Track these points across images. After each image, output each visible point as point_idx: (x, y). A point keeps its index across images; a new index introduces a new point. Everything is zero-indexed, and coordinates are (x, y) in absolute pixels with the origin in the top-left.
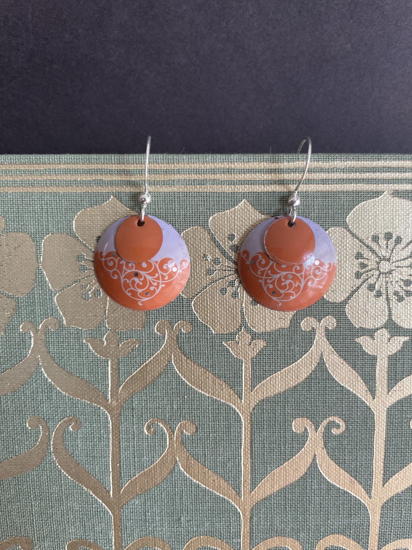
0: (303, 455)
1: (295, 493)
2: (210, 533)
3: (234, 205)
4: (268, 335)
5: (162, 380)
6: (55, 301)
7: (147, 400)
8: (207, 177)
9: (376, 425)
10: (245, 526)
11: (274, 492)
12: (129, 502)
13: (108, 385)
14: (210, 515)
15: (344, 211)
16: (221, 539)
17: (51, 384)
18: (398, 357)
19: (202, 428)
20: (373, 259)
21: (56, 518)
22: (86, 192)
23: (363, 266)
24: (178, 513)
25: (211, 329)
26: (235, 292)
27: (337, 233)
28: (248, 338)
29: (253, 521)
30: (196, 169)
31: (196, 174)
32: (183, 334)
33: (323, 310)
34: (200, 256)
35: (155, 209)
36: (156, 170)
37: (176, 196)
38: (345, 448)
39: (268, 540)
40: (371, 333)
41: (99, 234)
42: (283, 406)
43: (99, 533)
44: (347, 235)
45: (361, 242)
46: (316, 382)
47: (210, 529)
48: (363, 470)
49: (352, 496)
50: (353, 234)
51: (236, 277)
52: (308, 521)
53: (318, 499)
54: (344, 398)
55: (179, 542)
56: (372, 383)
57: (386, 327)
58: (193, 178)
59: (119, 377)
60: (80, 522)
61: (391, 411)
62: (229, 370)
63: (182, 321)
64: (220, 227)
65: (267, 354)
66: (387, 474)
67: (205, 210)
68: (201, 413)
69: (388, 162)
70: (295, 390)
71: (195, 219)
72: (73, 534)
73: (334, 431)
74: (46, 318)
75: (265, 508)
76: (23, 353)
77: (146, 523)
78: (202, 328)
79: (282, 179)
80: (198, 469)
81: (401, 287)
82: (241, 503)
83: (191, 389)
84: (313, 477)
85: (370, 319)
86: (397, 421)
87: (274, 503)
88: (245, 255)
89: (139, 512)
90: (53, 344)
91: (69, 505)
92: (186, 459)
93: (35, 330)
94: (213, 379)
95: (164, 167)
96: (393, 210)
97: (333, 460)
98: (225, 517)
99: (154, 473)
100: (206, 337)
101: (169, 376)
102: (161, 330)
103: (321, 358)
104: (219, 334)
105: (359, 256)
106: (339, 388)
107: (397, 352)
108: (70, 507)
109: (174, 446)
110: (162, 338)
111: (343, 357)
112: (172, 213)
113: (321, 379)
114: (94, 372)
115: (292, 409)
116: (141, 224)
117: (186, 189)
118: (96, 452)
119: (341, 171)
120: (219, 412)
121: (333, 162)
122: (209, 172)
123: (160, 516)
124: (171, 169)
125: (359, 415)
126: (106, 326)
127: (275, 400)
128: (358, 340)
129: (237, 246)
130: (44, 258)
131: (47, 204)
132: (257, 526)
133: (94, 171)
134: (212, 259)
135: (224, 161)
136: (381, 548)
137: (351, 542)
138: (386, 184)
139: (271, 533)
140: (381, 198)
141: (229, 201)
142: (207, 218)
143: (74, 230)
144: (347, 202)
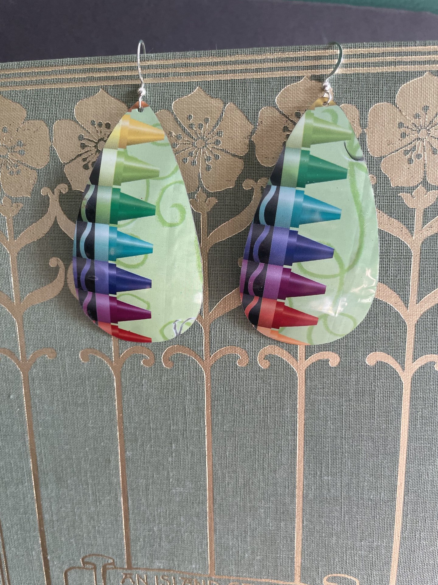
1: (241, 313)
2: (181, 342)
3: (190, 92)
4: (218, 194)
6: (65, 170)
8: (170, 70)
10: (205, 338)
11: (226, 312)
16: (188, 347)
17: (65, 233)
22: (82, 87)
26: (194, 161)
27: (268, 111)
28: (204, 196)
29: (211, 334)
30: (161, 65)
31: (162, 68)
33: (259, 173)
34: (167, 133)
37: (147, 86)
39: (223, 348)
41: (93, 119)
43: (102, 343)
44: (276, 113)
45: (287, 118)
47: (181, 340)
50: (280, 111)
51: (194, 148)
52: (252, 334)
55: (159, 349)
58: (159, 72)
64: (180, 110)
67: (169, 97)
69: (307, 52)
70: (239, 235)
71: (162, 104)
72: (85, 345)
74: (59, 183)
75: (220, 325)
79: (226, 70)
82: (202, 320)
87: (226, 321)
90: (64, 204)
93: (52, 193)
98: (191, 331)
105: (285, 128)
115: (238, 250)
119: (270, 61)
121: (264, 54)
122: (171, 66)
129: (194, 124)
130: (55, 139)
131: (55, 97)
132: (214, 338)
133: (88, 70)
134: (175, 135)
135: (181, 57)
136: (307, 358)
137: (284, 353)
138: (306, 70)
139: (224, 342)
140: (302, 82)
141: (187, 89)
142: (171, 102)
143: (75, 116)
144: (276, 86)
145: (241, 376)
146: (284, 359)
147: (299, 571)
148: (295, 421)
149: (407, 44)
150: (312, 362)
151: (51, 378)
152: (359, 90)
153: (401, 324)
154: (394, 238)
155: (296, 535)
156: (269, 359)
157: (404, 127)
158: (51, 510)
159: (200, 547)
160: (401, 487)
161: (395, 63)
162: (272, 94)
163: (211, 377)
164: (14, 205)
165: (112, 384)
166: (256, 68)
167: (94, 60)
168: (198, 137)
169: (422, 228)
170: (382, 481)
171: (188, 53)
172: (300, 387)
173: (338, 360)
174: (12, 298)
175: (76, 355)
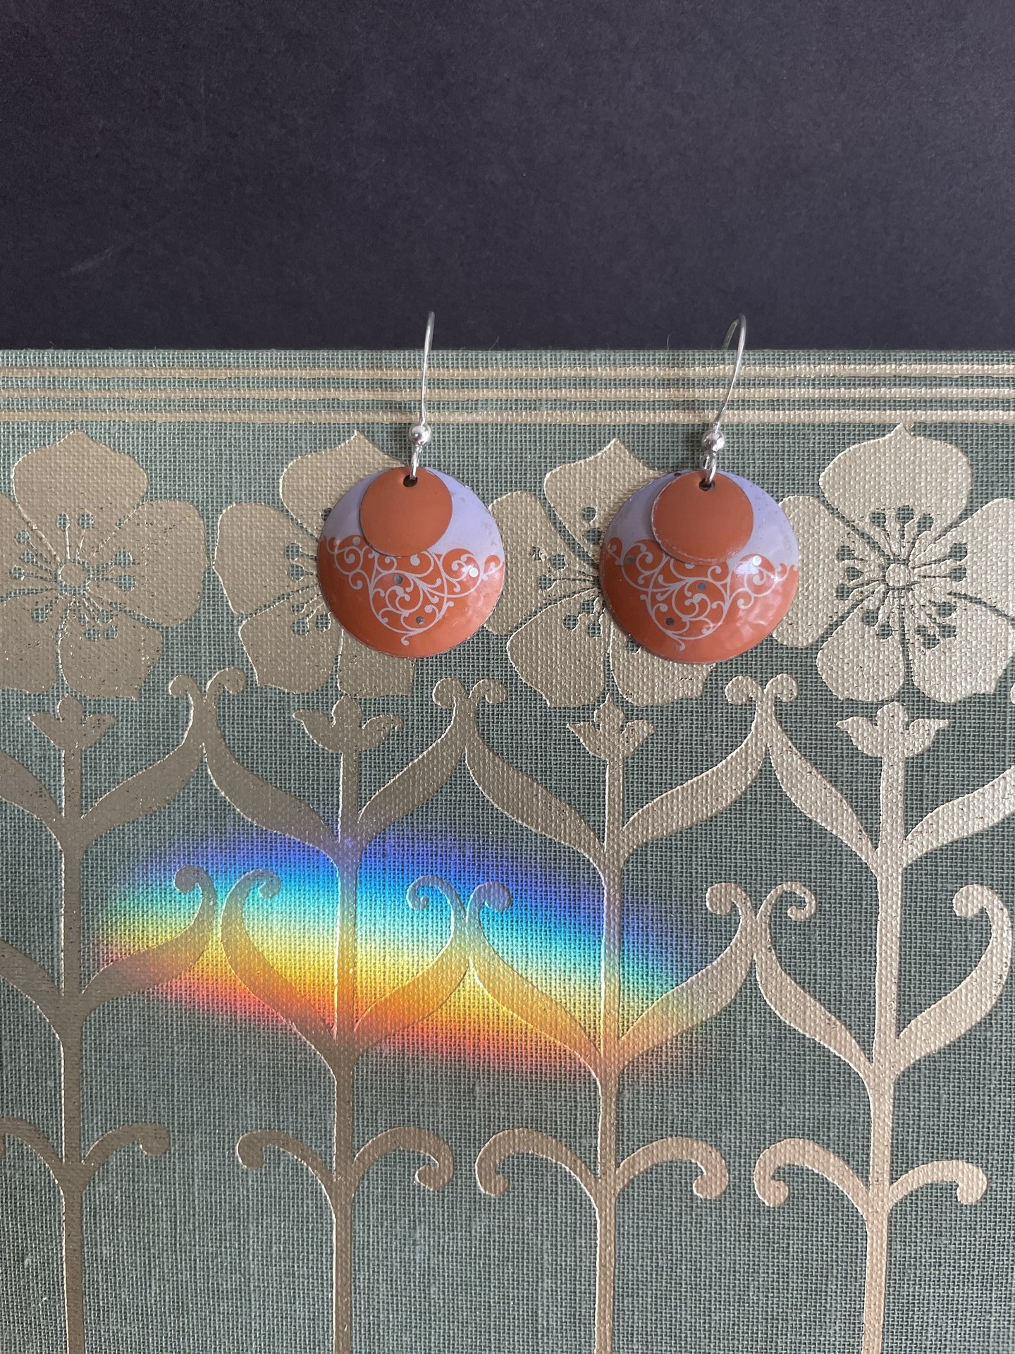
0: (728, 962)
1: (711, 1042)
2: (534, 1122)
3: (595, 450)
4: (657, 711)
5: (444, 799)
6: (240, 636)
7: (413, 839)
8: (544, 393)
9: (880, 903)
10: (605, 1111)
11: (667, 1040)
12: (370, 1050)
13: (338, 805)
14: (534, 1083)
15: (814, 463)
16: (556, 1137)
17: (225, 802)
18: (925, 761)
19: (521, 898)
20: (874, 560)
21: (221, 1082)
22: (306, 423)
23: (853, 573)
24: (469, 1078)
25: (544, 698)
26: (594, 625)
27: (801, 507)
28: (619, 716)
29: (622, 1101)
30: (521, 379)
31: (521, 388)
32: (488, 706)
33: (770, 663)
34: (526, 550)
35: (439, 457)
36: (443, 380)
37: (481, 431)
38: (815, 951)
39: (654, 1143)
40: (869, 711)
41: (329, 505)
42: (686, 857)
43: (306, 1115)
44: (820, 511)
45: (849, 526)
46: (755, 810)
47: (535, 1114)
48: (853, 999)
49: (831, 1055)
50: (833, 509)
51: (597, 594)
52: (739, 1105)
53: (759, 1058)
54: (813, 844)
55: (470, 1140)
56: (872, 815)
57: (901, 699)
58: (515, 397)
59: (360, 790)
60: (269, 1090)
61: (912, 874)
62: (579, 780)
63: (486, 680)
64: (565, 494)
65: (655, 749)
66: (904, 1011)
67: (537, 460)
68: (521, 866)
69: (904, 366)
70: (711, 825)
71: (516, 478)
72: (254, 1118)
73: (793, 913)
74: (220, 669)
75: (649, 1074)
76: (173, 738)
77: (403, 1097)
78: (526, 695)
79: (690, 399)
80: (513, 984)
81: (930, 618)
82: (598, 1061)
83: (502, 818)
84: (748, 1010)
85: (868, 682)
86: (924, 896)
87: (667, 1064)
88: (615, 548)
89: (389, 1073)
90: (231, 721)
91: (248, 1053)
92: (489, 963)
93: (199, 692)
94: (546, 799)
95: (460, 373)
96: (914, 461)
97: (790, 974)
98: (565, 1090)
99: (423, 990)
100: (533, 714)
101: (459, 791)
102: (445, 698)
103: (767, 761)
104: (560, 708)
105: (844, 552)
106: (803, 823)
107: (923, 751)
108: (250, 1058)
109: (465, 934)
110: (446, 713)
111: (811, 759)
112: (472, 466)
113: (766, 803)
114: (311, 779)
115: (706, 865)
116: (410, 482)
117: (499, 417)
118: (307, 943)
119: (808, 384)
120: (558, 866)
121: (792, 366)
122: (546, 384)
123: (432, 1083)
124: (472, 380)
125: (844, 881)
126: (336, 687)
127: (671, 844)
128: (842, 724)
129: (600, 532)
130: (220, 551)
131: (230, 446)
132: (630, 1112)
133: (324, 383)
134: (548, 557)
135: (575, 364)
136: (897, 1179)
137: (832, 1160)
138: (900, 409)
139: (660, 1127)
140: (890, 437)
141: (584, 441)
142: (540, 474)
143: (281, 495)
144: (821, 445)
145: (704, 1225)
146: (830, 1179)
150: (909, 1190)
151: (148, 1213)
156: (787, 1179)
162: (811, 466)
163: (617, 1227)
164: (89, 717)
165: (324, 1238)
166: (771, 398)
167: (343, 359)
171: (593, 354)
172: (874, 1261)
173: (983, 1184)
174: (56, 976)
175: (226, 1147)
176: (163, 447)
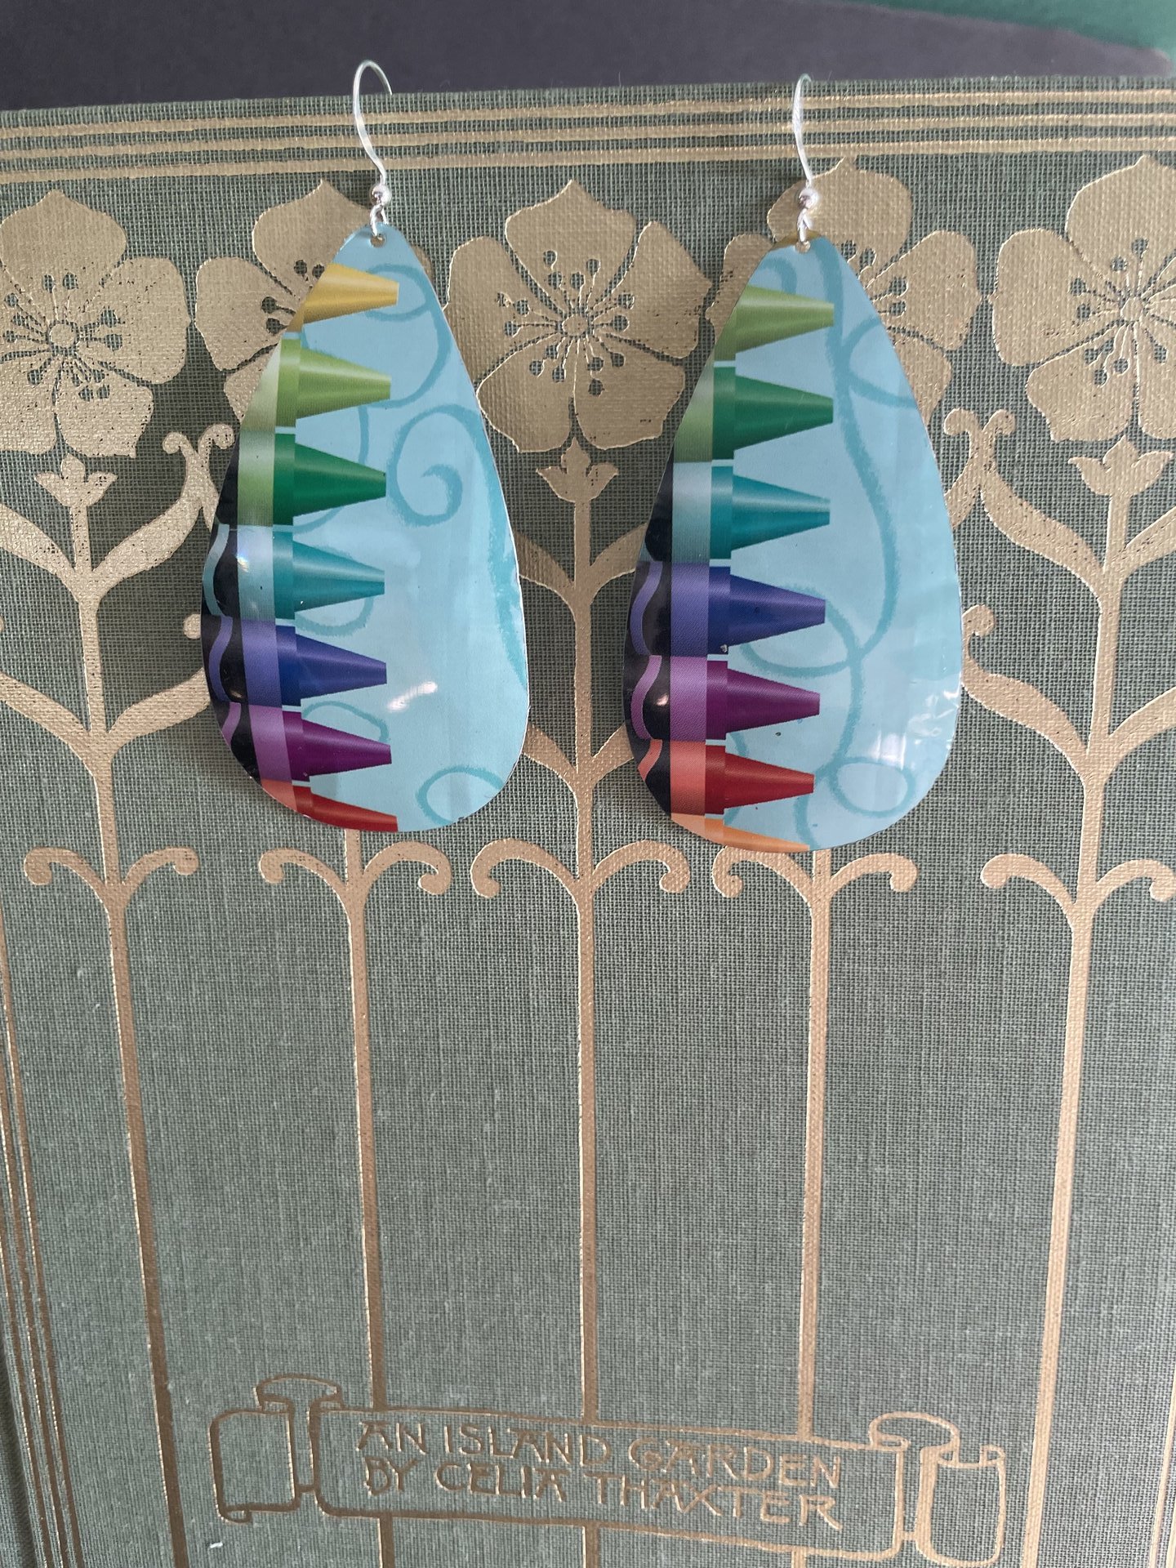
2: (520, 833)
3: (553, 192)
4: (619, 454)
6: (225, 391)
8: (502, 136)
14: (517, 797)
15: (761, 201)
16: (539, 845)
21: (240, 808)
22: (273, 174)
25: (514, 443)
26: (558, 369)
27: (749, 245)
28: (584, 459)
29: (596, 811)
30: (479, 122)
31: (479, 131)
34: (491, 297)
35: (403, 204)
37: (442, 176)
39: (625, 847)
43: (319, 834)
47: (520, 826)
51: (559, 339)
55: (463, 849)
58: (473, 141)
62: (549, 521)
64: (525, 238)
65: (618, 490)
67: (498, 204)
69: (848, 96)
71: (478, 223)
72: (272, 838)
74: (209, 424)
75: (619, 787)
76: (171, 492)
79: (643, 138)
82: (574, 777)
93: (191, 448)
95: (418, 118)
96: (857, 196)
98: (546, 804)
100: (504, 460)
104: (528, 452)
112: (435, 212)
117: (459, 162)
119: (756, 119)
121: (740, 101)
122: (503, 126)
124: (432, 123)
129: (560, 276)
130: (201, 308)
131: (202, 200)
132: (603, 820)
133: (288, 132)
134: (512, 303)
135: (530, 103)
136: (837, 871)
137: (779, 857)
138: (844, 142)
140: (834, 172)
141: (542, 184)
142: (501, 219)
143: (254, 250)
144: (769, 182)
145: (669, 915)
146: (779, 873)
147: (808, 1406)
148: (804, 1029)
149: (1097, 82)
150: (848, 880)
152: (975, 196)
153: (1069, 784)
154: (1056, 569)
155: (802, 1315)
156: (741, 874)
157: (1085, 291)
158: (179, 1261)
159: (560, 1350)
160: (1064, 1190)
161: (1067, 130)
162: (759, 203)
163: (595, 919)
164: (93, 476)
165: (342, 939)
166: (720, 134)
167: (305, 106)
168: (570, 308)
169: (1126, 544)
170: (1018, 1176)
171: (547, 93)
172: (819, 943)
173: (913, 874)
175: (249, 864)
176: (138, 204)
